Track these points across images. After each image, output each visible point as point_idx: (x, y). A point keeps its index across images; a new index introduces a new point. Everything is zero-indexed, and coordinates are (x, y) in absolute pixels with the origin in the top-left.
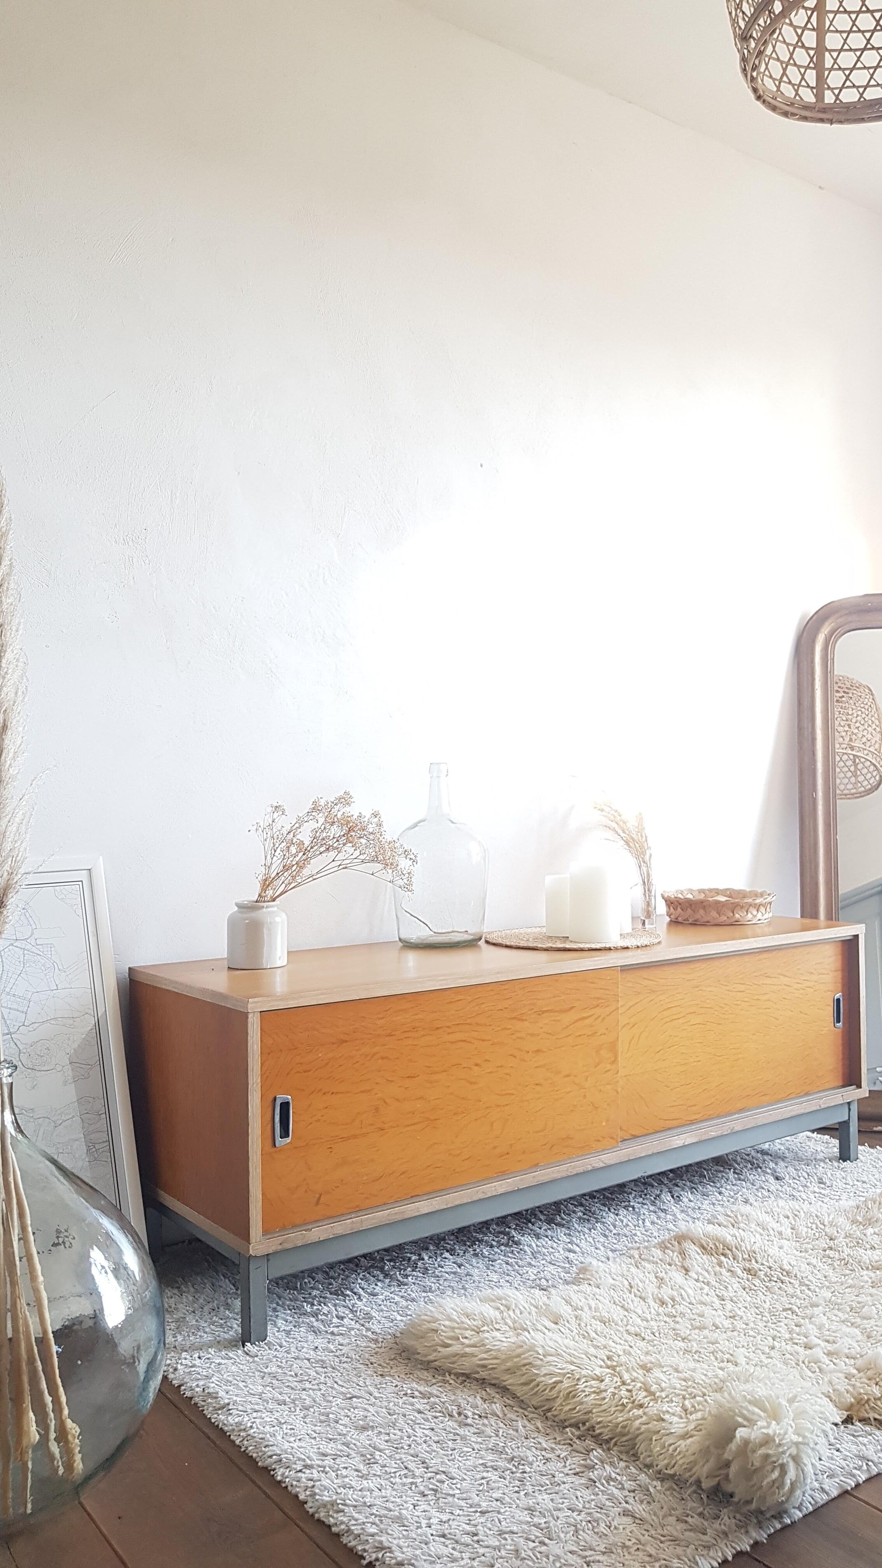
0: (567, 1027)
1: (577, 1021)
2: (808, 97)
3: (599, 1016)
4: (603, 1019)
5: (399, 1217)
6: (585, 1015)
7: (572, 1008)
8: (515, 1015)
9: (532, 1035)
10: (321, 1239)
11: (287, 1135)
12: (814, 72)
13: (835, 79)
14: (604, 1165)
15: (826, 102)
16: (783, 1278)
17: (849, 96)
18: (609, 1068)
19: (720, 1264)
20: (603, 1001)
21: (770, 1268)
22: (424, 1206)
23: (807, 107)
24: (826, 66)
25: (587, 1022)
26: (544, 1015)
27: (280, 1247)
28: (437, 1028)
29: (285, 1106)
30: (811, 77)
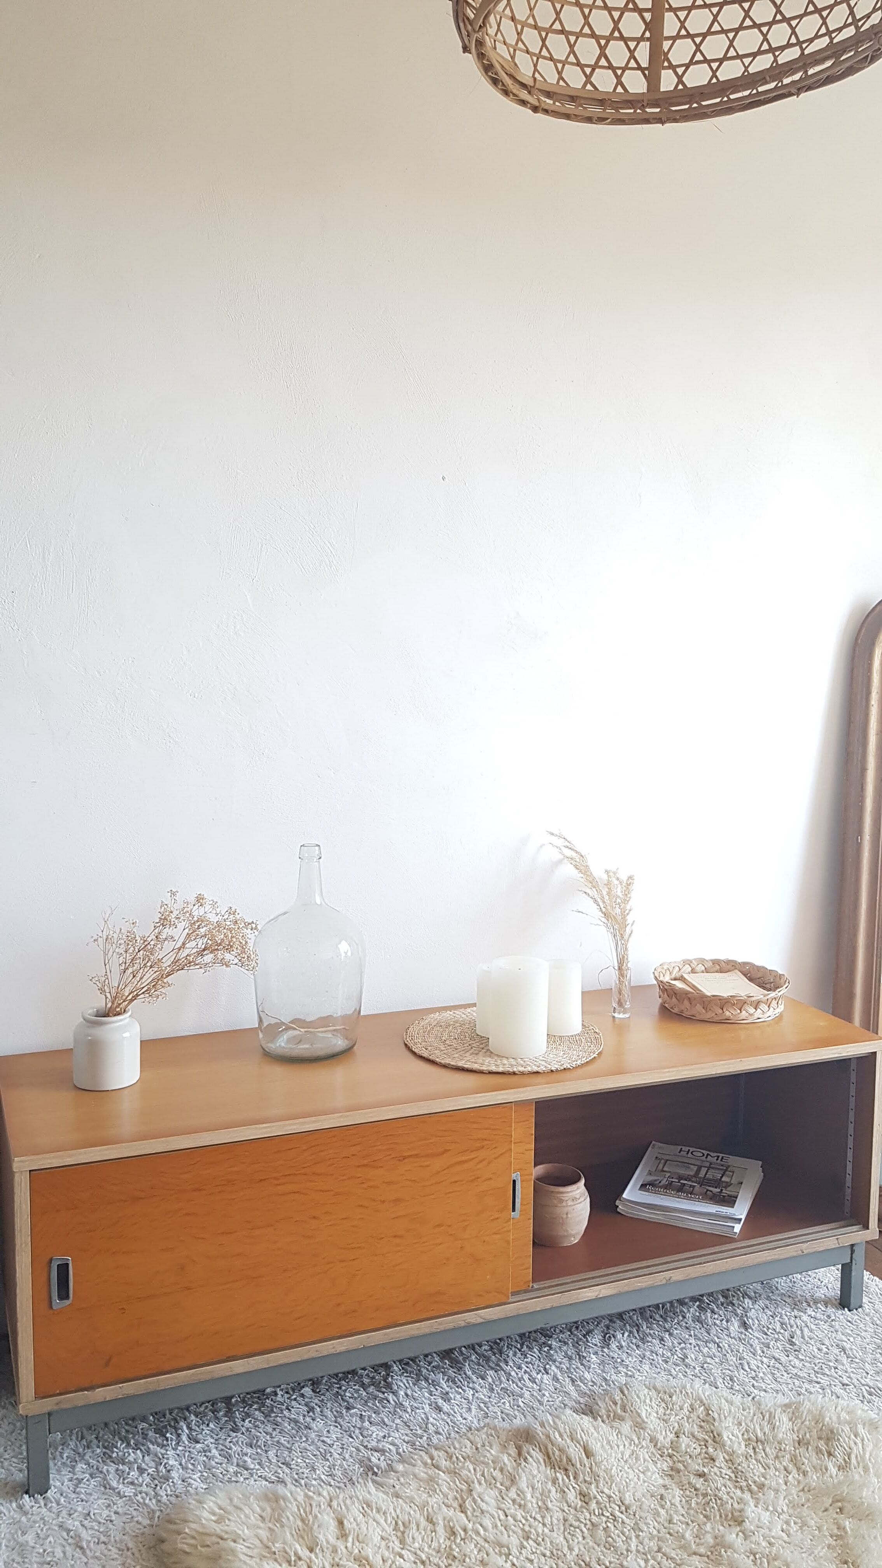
0: (438, 1172)
1: (452, 1166)
2: (636, 83)
3: (484, 1160)
4: (489, 1163)
5: (208, 1377)
6: (464, 1158)
7: (446, 1151)
8: (365, 1162)
9: (390, 1183)
10: (107, 1399)
11: (67, 1297)
12: (648, 43)
13: (681, 52)
14: (482, 1320)
15: (662, 90)
16: (618, 1514)
17: (697, 77)
18: (497, 1216)
19: (554, 1481)
20: (489, 1142)
21: (609, 1497)
22: (239, 1366)
23: (632, 101)
24: (666, 34)
25: (466, 1166)
26: (406, 1161)
27: (56, 1408)
28: (261, 1180)
29: (63, 1269)
30: (643, 53)
